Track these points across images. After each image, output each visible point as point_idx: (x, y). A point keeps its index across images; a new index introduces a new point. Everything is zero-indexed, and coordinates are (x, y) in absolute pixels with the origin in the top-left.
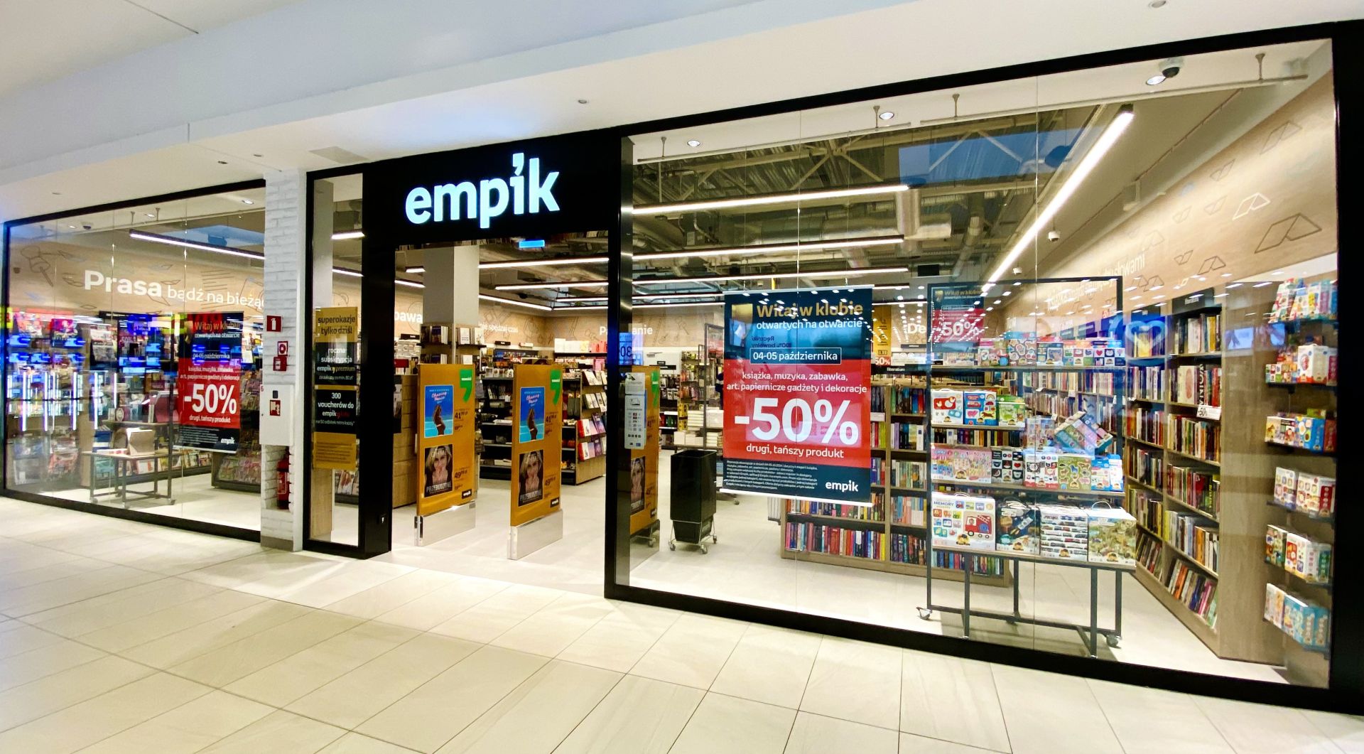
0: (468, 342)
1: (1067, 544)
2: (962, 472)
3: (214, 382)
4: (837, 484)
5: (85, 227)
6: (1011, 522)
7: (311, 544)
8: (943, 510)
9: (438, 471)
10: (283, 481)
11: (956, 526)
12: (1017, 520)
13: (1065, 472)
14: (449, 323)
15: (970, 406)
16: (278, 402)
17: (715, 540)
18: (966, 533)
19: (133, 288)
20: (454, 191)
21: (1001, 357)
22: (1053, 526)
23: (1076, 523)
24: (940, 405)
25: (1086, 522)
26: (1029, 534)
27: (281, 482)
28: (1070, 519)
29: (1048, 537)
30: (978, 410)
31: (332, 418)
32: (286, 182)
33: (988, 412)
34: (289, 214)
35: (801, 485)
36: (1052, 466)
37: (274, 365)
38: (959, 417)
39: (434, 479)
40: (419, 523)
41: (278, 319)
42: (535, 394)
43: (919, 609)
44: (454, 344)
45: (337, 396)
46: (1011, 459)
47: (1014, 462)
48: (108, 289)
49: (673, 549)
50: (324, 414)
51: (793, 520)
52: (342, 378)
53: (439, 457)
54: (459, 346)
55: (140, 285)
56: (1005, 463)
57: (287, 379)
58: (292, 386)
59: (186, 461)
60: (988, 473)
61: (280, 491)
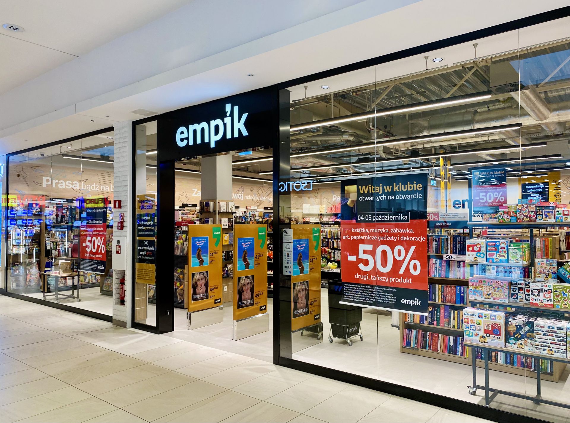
0: (225, 211)
1: (552, 346)
2: (488, 295)
3: (95, 235)
4: (408, 301)
5: (41, 155)
6: (515, 329)
7: (136, 325)
8: (470, 319)
9: (199, 287)
10: (123, 290)
11: (478, 330)
12: (519, 328)
13: (558, 296)
14: (214, 200)
15: (489, 250)
16: (120, 247)
17: (362, 339)
18: (485, 335)
19: (66, 185)
20: (198, 127)
21: (511, 217)
22: (542, 333)
23: (558, 331)
24: (471, 249)
25: (565, 331)
26: (526, 337)
27: (121, 290)
28: (553, 328)
29: (539, 340)
30: (495, 253)
31: (145, 255)
32: (123, 128)
33: (501, 254)
34: (124, 145)
35: (387, 300)
36: (549, 291)
37: (118, 227)
38: (483, 257)
39: (197, 291)
40: (189, 316)
41: (120, 202)
42: (247, 242)
43: (468, 387)
44: (217, 212)
45: (146, 243)
46: (523, 286)
47: (526, 289)
48: (54, 186)
49: (331, 341)
50: (141, 253)
51: (409, 327)
52: (148, 233)
53: (200, 279)
54: (219, 213)
55: (69, 183)
56: (519, 289)
57: (124, 234)
58: (126, 238)
59: (90, 279)
60: (506, 296)
61: (121, 295)
